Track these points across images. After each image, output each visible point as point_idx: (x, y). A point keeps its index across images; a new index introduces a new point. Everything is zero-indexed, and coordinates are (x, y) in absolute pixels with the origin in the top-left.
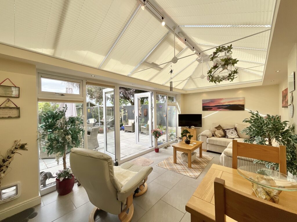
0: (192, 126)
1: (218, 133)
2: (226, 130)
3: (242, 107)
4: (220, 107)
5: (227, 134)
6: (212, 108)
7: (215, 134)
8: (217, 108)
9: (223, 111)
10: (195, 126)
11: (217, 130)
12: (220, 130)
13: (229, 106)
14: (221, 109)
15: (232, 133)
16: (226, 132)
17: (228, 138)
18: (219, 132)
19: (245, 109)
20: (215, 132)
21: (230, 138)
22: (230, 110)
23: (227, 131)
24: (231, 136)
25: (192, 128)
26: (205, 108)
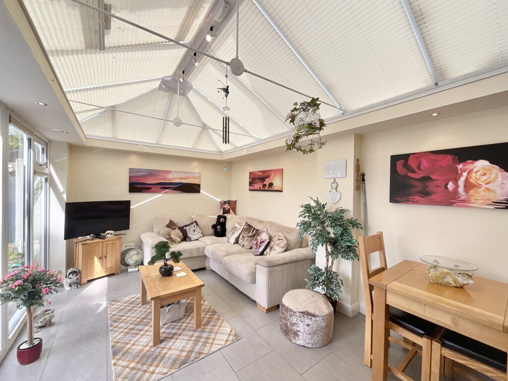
0: (108, 232)
1: (176, 236)
2: (184, 228)
3: (197, 188)
4: (165, 186)
5: (189, 235)
6: (151, 188)
7: (171, 238)
8: (161, 188)
9: (170, 193)
10: (114, 231)
11: (172, 229)
12: (175, 229)
13: (180, 185)
14: (167, 190)
15: (194, 231)
16: (186, 231)
17: (191, 241)
18: (176, 234)
19: (201, 191)
20: (169, 234)
21: (194, 240)
22: (181, 192)
23: (187, 228)
24: (194, 236)
25: (109, 236)
26: (135, 186)
